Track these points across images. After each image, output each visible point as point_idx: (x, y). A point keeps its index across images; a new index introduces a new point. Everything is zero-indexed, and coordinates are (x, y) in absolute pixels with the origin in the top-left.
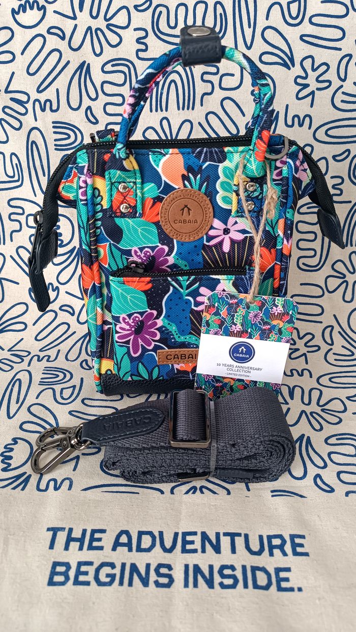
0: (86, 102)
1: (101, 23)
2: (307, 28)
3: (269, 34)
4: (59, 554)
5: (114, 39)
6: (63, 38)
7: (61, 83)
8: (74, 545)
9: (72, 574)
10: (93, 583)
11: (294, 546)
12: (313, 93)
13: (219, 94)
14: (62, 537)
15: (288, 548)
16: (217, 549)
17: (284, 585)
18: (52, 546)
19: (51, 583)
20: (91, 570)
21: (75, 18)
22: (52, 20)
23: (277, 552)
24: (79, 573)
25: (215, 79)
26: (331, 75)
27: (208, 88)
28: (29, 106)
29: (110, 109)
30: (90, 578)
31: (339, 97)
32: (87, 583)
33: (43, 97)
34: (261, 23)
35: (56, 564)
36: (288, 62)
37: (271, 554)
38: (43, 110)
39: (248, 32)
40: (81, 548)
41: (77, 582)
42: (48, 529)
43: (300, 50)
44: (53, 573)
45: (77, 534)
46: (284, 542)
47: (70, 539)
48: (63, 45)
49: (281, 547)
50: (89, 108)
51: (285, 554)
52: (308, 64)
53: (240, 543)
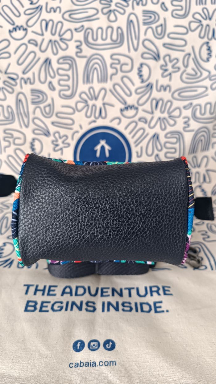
0: (49, 79)
1: (57, 38)
2: (166, 40)
3: (147, 43)
4: (31, 296)
5: (64, 46)
6: (36, 45)
7: (36, 69)
8: (39, 293)
9: (38, 306)
10: (51, 311)
11: (164, 291)
12: (170, 74)
13: (120, 74)
14: (32, 289)
15: (161, 292)
16: (121, 295)
17: (158, 310)
18: (26, 293)
19: (26, 310)
20: (50, 306)
21: (42, 35)
22: (30, 36)
23: (155, 294)
24: (42, 306)
25: (118, 67)
26: (180, 64)
27: (114, 71)
28: (18, 81)
29: (62, 82)
30: (49, 308)
31: (185, 76)
32: (47, 311)
33: (26, 76)
34: (142, 37)
35: (28, 302)
36: (157, 57)
37: (152, 295)
38: (26, 82)
39: (135, 42)
40: (43, 294)
41: (41, 310)
42: (25, 285)
43: (163, 52)
44: (27, 305)
45: (41, 287)
46: (159, 289)
47: (36, 290)
48: (36, 49)
49: (157, 292)
50: (50, 83)
51: (159, 294)
52: (167, 58)
53: (134, 292)
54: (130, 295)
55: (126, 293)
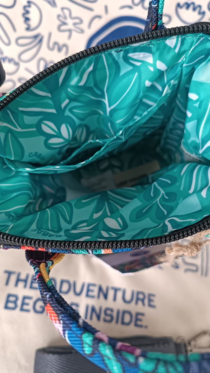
4: (11, 289)
8: (21, 284)
9: (19, 303)
10: (32, 312)
11: (150, 300)
14: (13, 278)
15: (146, 301)
16: (106, 296)
17: (139, 323)
18: (7, 283)
19: (6, 307)
20: (31, 302)
23: (140, 303)
24: (23, 304)
30: (30, 307)
32: (28, 311)
35: (9, 296)
37: (137, 303)
40: (25, 286)
41: (22, 310)
42: (6, 272)
44: (8, 301)
45: (23, 277)
46: (144, 297)
47: (18, 280)
49: (143, 301)
51: (144, 304)
53: (119, 295)
54: (115, 299)
55: (111, 294)
